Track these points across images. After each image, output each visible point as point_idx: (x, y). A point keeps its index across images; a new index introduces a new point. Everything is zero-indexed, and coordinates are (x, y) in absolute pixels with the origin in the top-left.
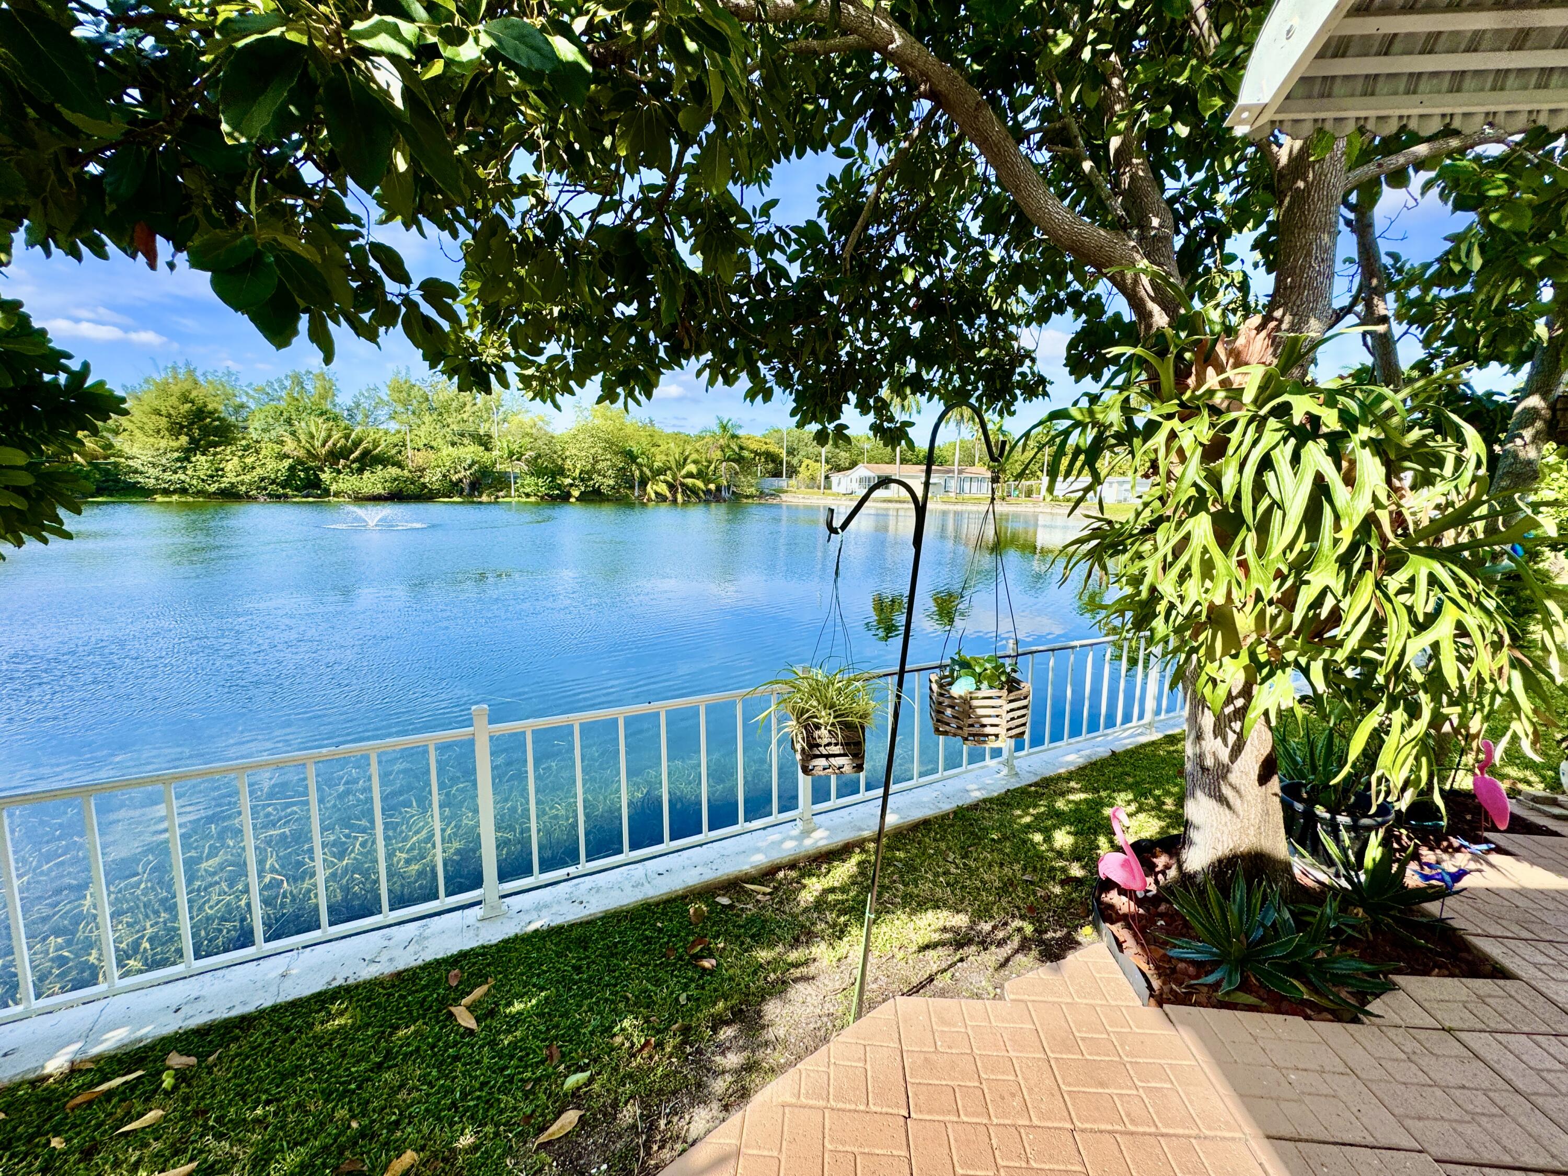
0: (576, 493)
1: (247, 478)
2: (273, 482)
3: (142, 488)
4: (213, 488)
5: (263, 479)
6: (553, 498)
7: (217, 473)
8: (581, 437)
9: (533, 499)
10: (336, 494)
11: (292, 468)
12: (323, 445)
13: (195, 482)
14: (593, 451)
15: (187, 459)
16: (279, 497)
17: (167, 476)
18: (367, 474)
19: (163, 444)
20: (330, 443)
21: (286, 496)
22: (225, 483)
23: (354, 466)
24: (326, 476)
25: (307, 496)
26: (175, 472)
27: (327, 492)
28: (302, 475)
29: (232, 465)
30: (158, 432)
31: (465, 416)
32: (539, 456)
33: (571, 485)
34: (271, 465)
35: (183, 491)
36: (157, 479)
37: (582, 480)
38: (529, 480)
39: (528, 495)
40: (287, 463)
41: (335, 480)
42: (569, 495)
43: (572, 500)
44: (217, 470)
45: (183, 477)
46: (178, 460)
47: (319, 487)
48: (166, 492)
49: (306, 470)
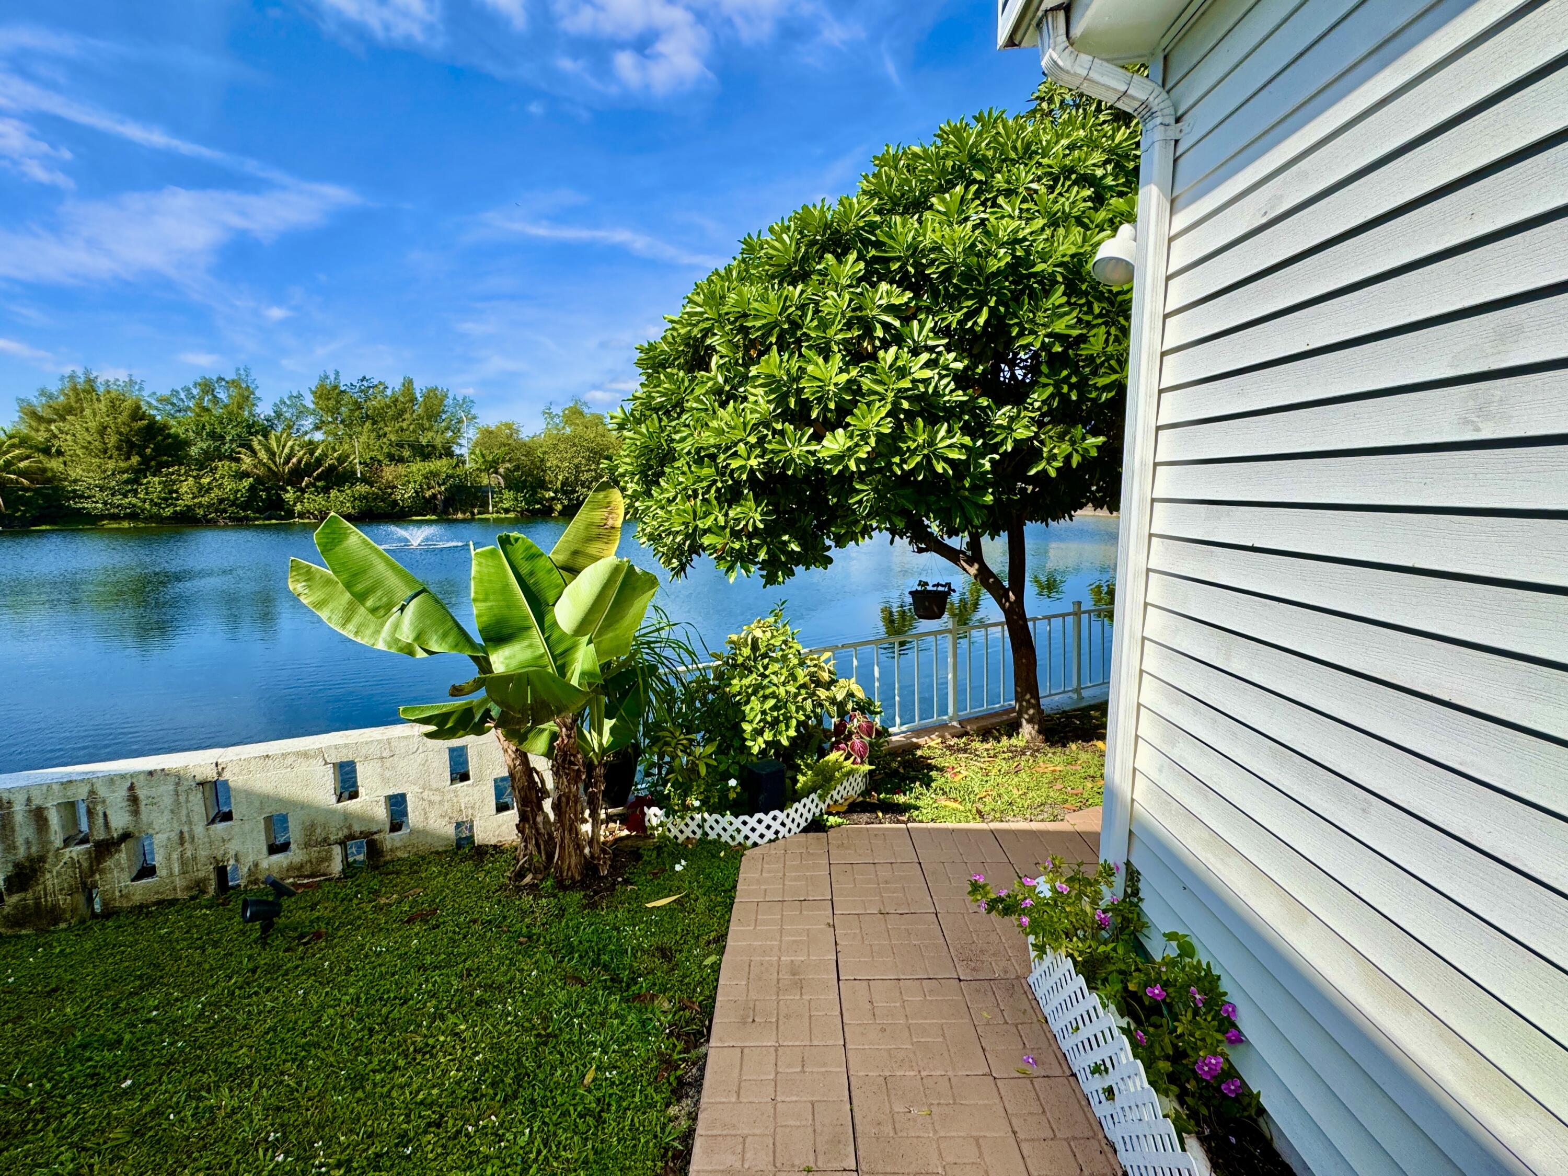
0: (559, 507)
1: (205, 500)
2: (233, 504)
3: (89, 514)
4: (168, 512)
5: (221, 501)
6: (534, 513)
7: (171, 495)
8: (562, 447)
9: (512, 515)
10: (301, 515)
11: (252, 488)
12: (287, 462)
13: (147, 506)
14: (576, 461)
15: (136, 481)
16: (240, 520)
17: (118, 499)
18: (333, 493)
19: (111, 465)
20: (294, 460)
21: (247, 518)
22: (181, 505)
23: (319, 484)
24: (289, 495)
25: (269, 519)
26: (125, 496)
27: (290, 514)
28: (264, 495)
29: (186, 486)
30: (105, 452)
31: (405, 425)
32: (517, 468)
33: (553, 499)
34: (229, 485)
35: (133, 516)
36: (105, 503)
37: (565, 493)
38: (508, 494)
39: (507, 511)
40: (247, 483)
41: (299, 499)
42: (551, 510)
43: (555, 514)
44: (171, 492)
45: (134, 501)
46: (127, 482)
47: (282, 509)
48: (114, 517)
49: (267, 490)
